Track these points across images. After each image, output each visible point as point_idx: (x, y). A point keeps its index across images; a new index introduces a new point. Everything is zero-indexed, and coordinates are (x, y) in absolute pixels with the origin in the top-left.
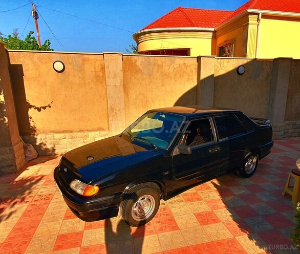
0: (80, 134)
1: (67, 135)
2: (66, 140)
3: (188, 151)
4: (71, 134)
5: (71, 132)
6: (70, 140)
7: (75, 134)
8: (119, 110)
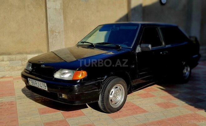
0: (19, 57)
1: (6, 57)
2: (4, 62)
3: (149, 48)
4: (10, 56)
5: (9, 54)
6: (8, 62)
7: (13, 57)
8: (59, 33)
